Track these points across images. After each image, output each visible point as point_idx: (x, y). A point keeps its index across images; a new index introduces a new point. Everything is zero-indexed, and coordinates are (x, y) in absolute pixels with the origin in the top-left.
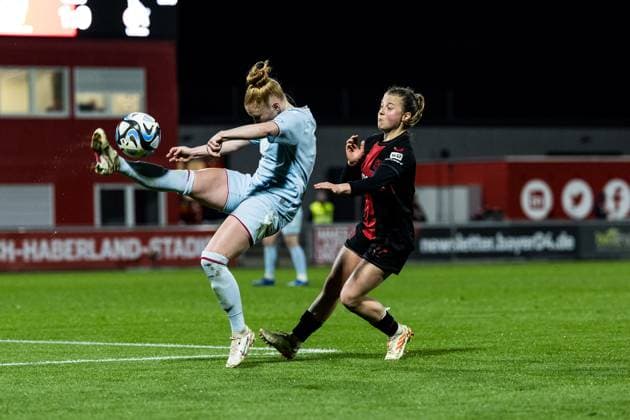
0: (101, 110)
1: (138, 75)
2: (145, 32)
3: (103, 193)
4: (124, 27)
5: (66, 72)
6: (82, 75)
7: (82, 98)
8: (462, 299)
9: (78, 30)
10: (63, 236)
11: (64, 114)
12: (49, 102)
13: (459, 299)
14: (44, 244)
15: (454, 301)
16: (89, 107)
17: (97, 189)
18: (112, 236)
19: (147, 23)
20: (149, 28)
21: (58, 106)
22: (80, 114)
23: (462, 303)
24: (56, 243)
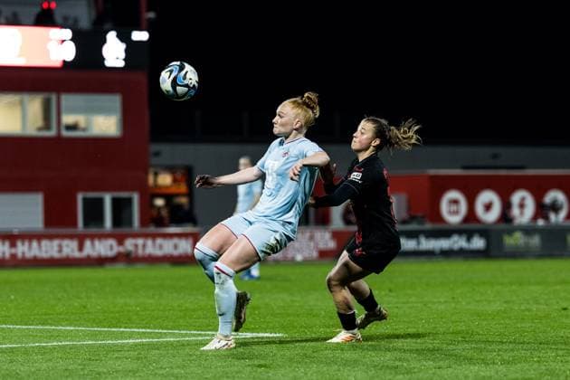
0: (84, 130)
1: (115, 101)
2: (121, 64)
3: (85, 200)
4: (104, 59)
5: (54, 97)
6: (68, 100)
7: (68, 119)
8: (390, 291)
9: (64, 61)
10: (51, 237)
11: (52, 133)
12: (40, 123)
13: (387, 292)
14: (35, 244)
15: (383, 293)
16: (73, 127)
17: (80, 197)
18: (92, 237)
19: (123, 55)
20: (124, 60)
21: (47, 126)
22: (65, 133)
23: (391, 294)
24: (45, 243)
